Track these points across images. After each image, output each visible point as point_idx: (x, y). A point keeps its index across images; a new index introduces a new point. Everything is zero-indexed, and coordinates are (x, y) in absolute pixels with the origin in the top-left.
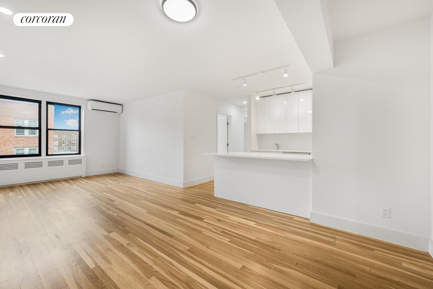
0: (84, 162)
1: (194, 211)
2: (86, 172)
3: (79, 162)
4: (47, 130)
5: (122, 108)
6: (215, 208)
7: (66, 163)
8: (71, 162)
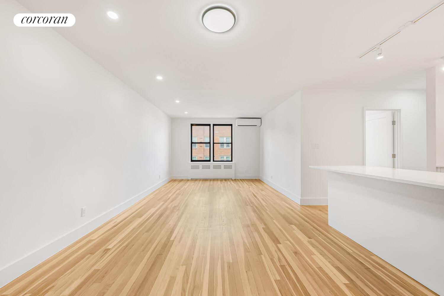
0: (233, 167)
1: (281, 231)
2: (235, 176)
3: (230, 167)
4: (214, 143)
5: (261, 121)
6: (310, 238)
7: (222, 167)
8: (226, 167)
